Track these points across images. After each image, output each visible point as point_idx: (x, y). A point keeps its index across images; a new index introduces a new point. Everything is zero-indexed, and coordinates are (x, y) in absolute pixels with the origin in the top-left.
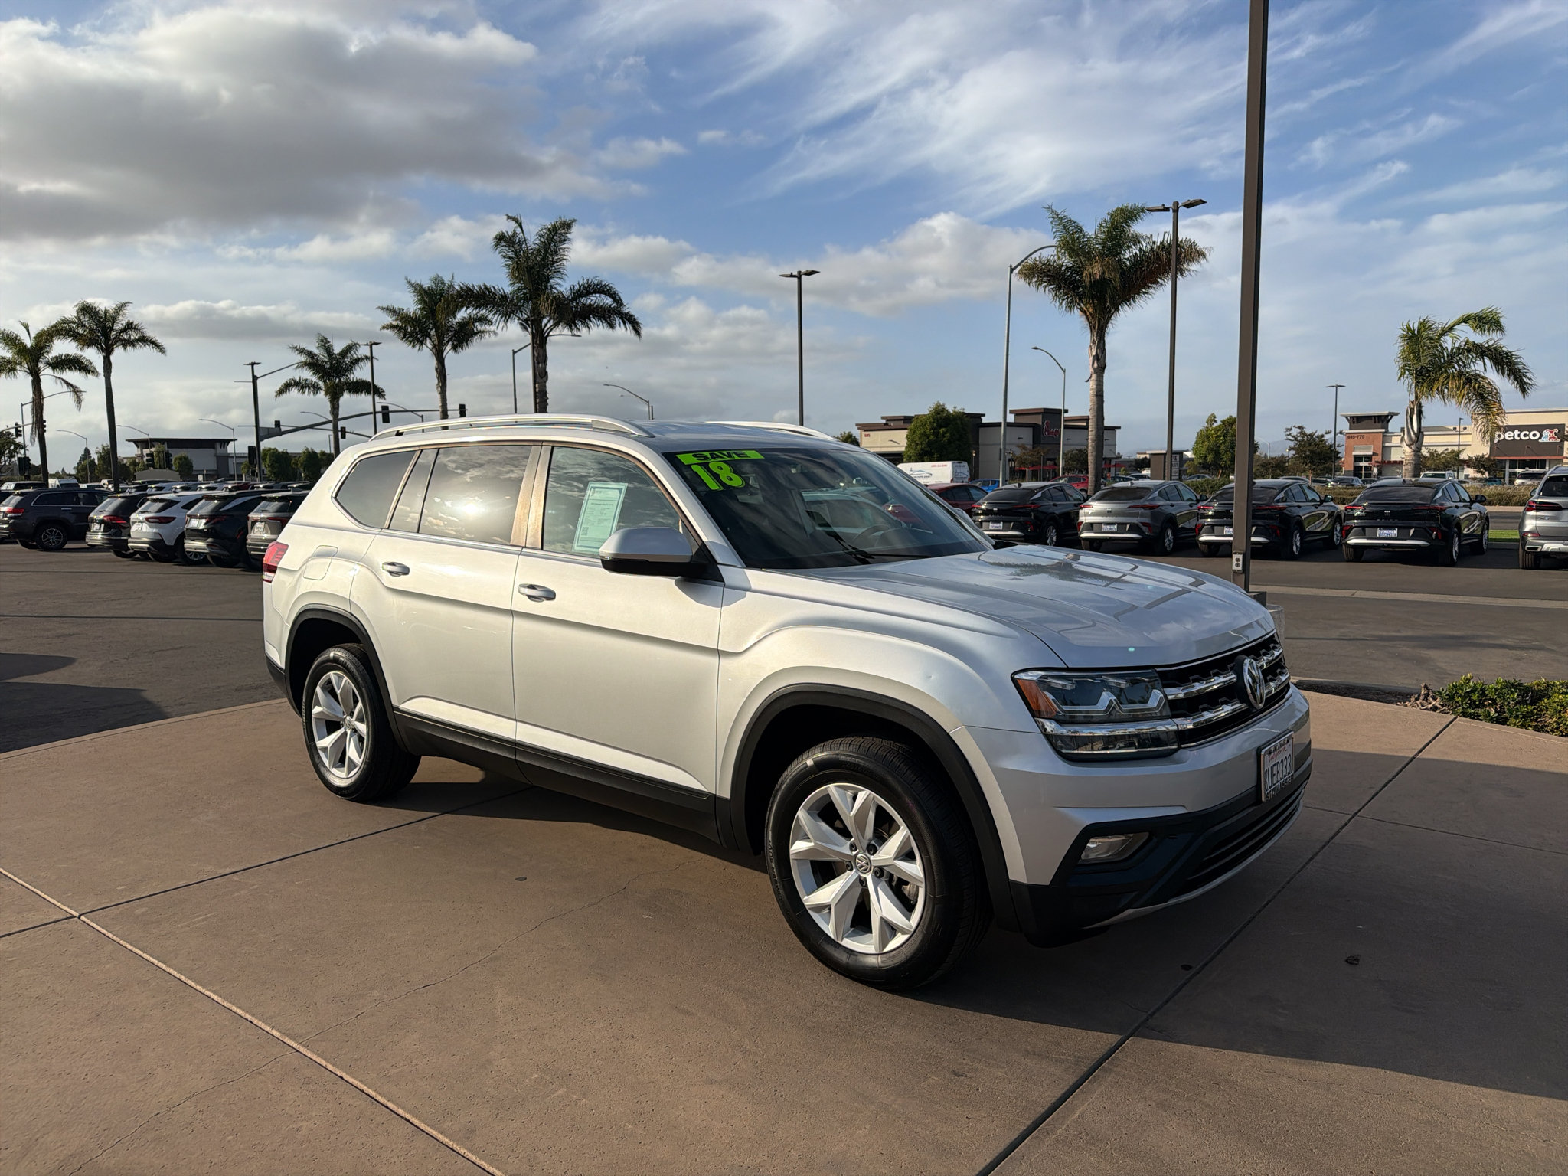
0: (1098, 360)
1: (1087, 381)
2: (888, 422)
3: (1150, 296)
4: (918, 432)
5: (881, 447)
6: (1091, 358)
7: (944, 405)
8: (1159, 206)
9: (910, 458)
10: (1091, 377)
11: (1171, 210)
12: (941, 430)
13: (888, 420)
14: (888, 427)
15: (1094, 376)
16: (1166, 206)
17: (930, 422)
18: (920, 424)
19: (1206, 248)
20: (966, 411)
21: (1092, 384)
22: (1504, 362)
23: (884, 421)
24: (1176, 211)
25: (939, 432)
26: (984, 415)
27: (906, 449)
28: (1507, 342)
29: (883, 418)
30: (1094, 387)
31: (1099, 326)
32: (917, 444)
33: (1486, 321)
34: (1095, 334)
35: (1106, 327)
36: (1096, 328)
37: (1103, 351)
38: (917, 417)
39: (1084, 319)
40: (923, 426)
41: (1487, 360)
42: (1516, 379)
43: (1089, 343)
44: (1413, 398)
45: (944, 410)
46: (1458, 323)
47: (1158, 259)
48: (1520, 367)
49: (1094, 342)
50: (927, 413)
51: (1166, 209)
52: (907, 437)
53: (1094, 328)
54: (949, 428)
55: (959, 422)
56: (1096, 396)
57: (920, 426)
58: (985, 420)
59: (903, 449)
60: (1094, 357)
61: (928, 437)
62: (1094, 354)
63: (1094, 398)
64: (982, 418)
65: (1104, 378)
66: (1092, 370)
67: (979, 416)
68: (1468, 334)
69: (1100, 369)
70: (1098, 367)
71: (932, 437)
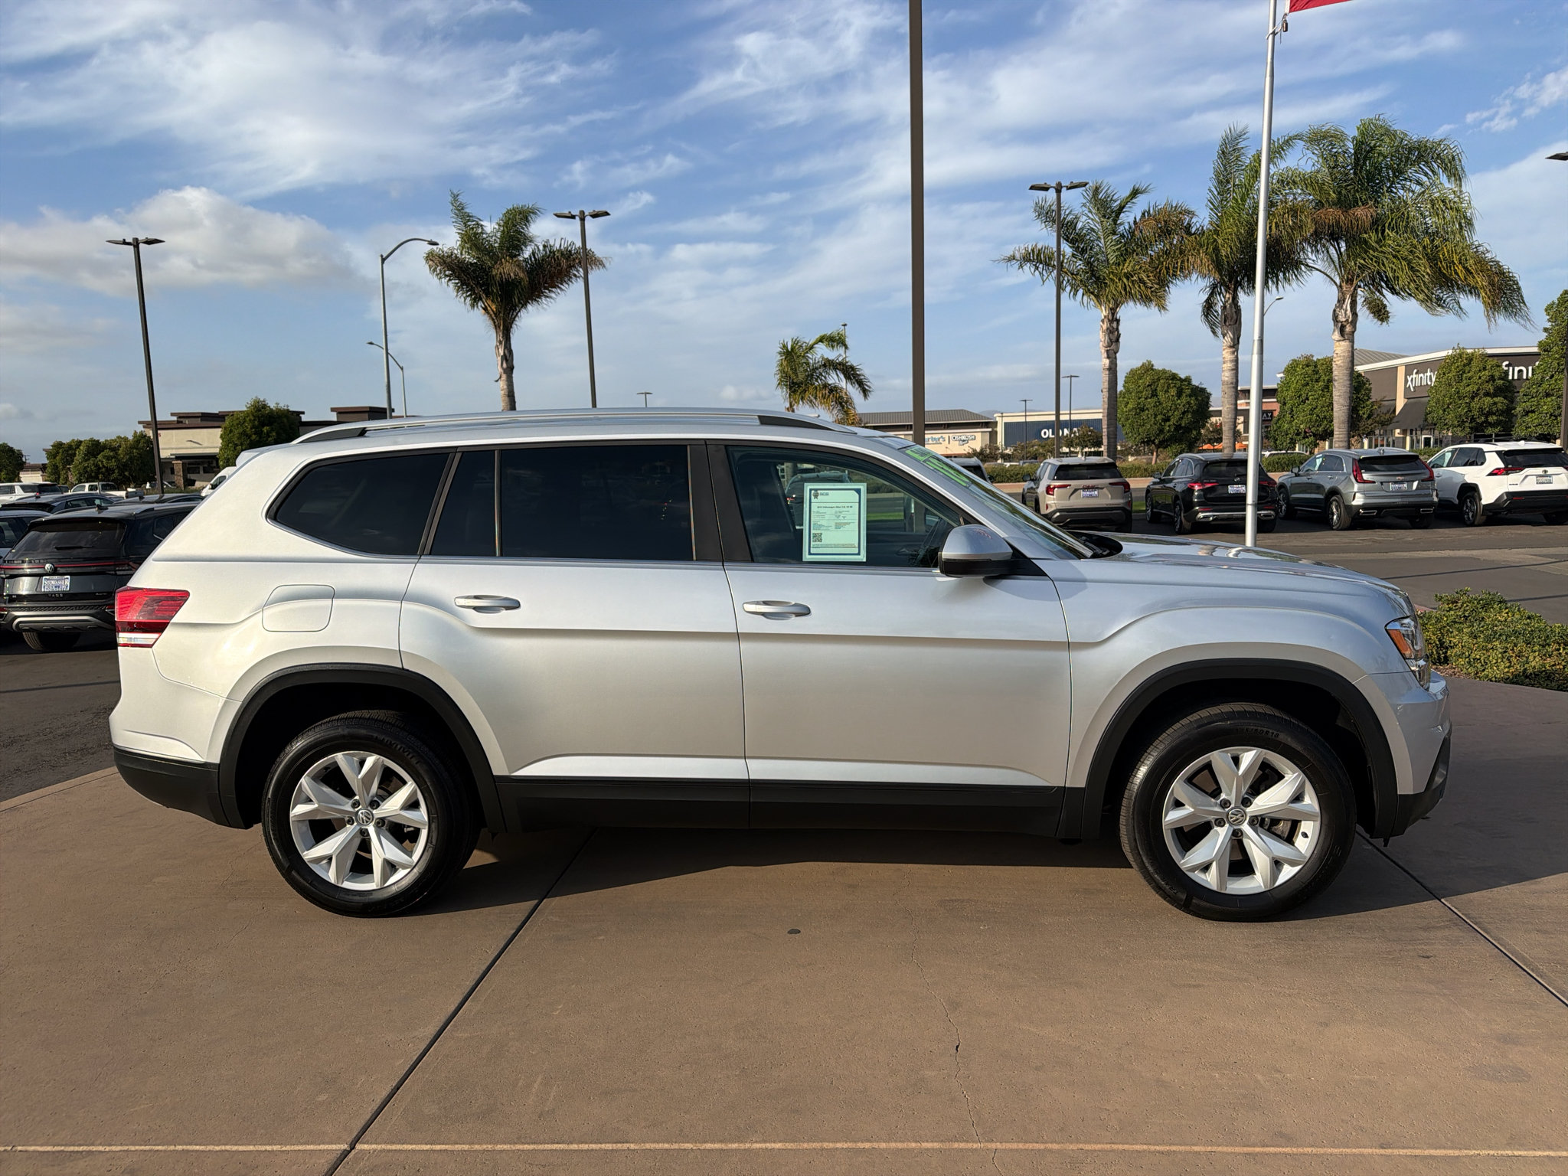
0: (507, 361)
1: (497, 381)
2: (181, 420)
3: (552, 300)
4: (236, 432)
5: (176, 449)
6: (499, 358)
7: (264, 401)
8: (566, 212)
9: (229, 459)
10: (501, 377)
11: (577, 218)
12: (265, 429)
13: (180, 417)
14: (180, 425)
15: (504, 377)
16: (573, 213)
17: (250, 420)
18: (237, 422)
19: (606, 258)
20: (291, 409)
21: (502, 384)
22: (850, 373)
23: (175, 418)
24: (583, 220)
25: (262, 431)
26: (303, 413)
27: (221, 450)
28: (852, 359)
29: (173, 414)
30: (505, 387)
31: (504, 324)
32: (236, 445)
33: (836, 340)
34: (501, 334)
35: (511, 327)
36: (501, 328)
37: (511, 352)
38: (232, 414)
39: (486, 317)
40: (241, 424)
41: (838, 371)
42: (860, 386)
43: (494, 343)
44: (788, 405)
45: (265, 406)
46: (816, 343)
47: (559, 265)
48: (862, 377)
49: (500, 342)
50: (245, 409)
51: (573, 217)
52: (221, 437)
53: (499, 328)
54: (274, 427)
55: (285, 420)
56: (509, 396)
57: (238, 424)
58: (304, 418)
59: (217, 451)
60: (502, 357)
61: (249, 436)
62: (502, 354)
63: (507, 398)
64: (301, 415)
65: (514, 379)
66: (501, 370)
67: (299, 413)
68: (823, 352)
69: (509, 370)
70: (508, 367)
71: (254, 437)
